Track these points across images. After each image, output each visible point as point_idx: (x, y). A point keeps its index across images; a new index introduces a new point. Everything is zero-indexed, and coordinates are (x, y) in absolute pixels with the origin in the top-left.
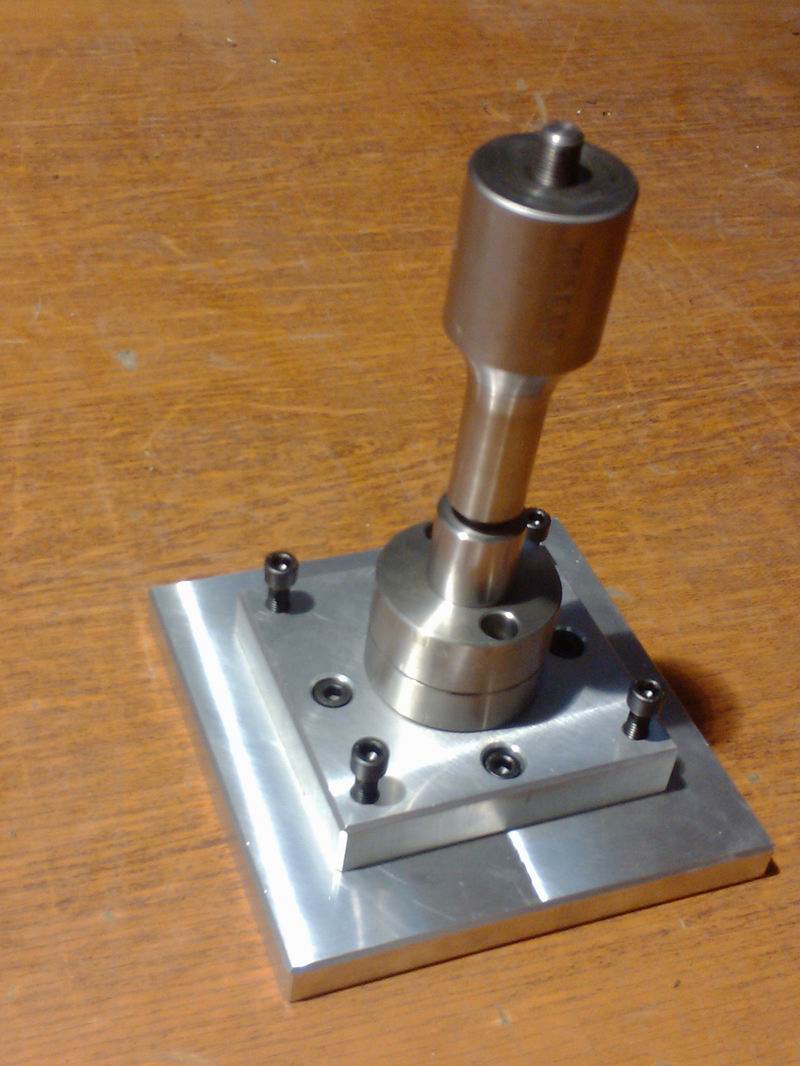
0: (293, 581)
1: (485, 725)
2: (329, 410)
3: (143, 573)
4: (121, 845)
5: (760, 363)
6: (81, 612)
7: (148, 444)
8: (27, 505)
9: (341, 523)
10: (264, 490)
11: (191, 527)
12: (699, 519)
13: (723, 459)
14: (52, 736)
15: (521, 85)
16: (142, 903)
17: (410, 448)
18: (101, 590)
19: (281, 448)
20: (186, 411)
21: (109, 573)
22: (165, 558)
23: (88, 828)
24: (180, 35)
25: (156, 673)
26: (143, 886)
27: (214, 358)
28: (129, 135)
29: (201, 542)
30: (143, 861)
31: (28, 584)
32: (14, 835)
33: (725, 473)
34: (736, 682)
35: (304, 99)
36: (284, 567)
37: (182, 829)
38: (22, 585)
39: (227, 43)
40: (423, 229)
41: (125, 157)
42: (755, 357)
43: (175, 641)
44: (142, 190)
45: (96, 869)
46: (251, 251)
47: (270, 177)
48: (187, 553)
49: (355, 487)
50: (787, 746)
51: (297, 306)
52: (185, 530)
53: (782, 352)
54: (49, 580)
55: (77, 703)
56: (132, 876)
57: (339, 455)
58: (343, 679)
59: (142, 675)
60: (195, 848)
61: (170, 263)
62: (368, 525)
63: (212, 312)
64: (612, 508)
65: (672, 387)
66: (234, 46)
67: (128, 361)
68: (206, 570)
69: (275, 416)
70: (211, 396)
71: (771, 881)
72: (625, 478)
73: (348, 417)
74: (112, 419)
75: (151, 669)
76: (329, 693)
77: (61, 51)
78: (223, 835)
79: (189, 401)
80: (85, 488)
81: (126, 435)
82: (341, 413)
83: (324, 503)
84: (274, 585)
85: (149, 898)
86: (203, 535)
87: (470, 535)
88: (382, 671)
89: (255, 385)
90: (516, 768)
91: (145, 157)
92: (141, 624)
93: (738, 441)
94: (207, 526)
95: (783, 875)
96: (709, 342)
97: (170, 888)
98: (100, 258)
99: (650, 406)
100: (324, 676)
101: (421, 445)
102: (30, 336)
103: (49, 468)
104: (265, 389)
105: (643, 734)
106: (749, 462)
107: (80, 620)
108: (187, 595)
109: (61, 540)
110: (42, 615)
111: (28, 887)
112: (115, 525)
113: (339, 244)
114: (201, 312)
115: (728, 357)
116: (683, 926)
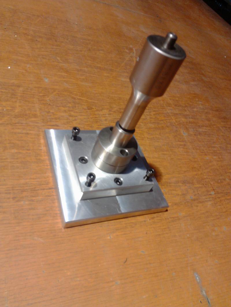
0: (78, 134)
1: (115, 172)
2: (88, 100)
3: (44, 126)
4: (30, 186)
5: (170, 108)
6: (28, 132)
7: (48, 99)
8: (19, 106)
9: (88, 123)
10: (72, 113)
11: (56, 118)
12: (157, 136)
13: (163, 125)
14: (17, 159)
15: (131, 46)
16: (33, 201)
17: (103, 111)
18: (34, 128)
19: (77, 105)
20: (58, 93)
21: (36, 124)
22: (49, 123)
23: (22, 181)
24: (67, 20)
25: (44, 148)
26: (33, 197)
27: (65, 84)
28: (53, 36)
29: (57, 121)
30: (34, 191)
31: (17, 123)
32: (5, 180)
33: (163, 128)
34: (162, 170)
35: (90, 38)
36: (77, 131)
37: (44, 185)
38: (15, 123)
39: (76, 24)
40: (110, 68)
41: (52, 40)
42: (169, 107)
43: (49, 142)
44: (54, 47)
45: (23, 191)
46: (75, 64)
47: (81, 51)
48: (54, 123)
49: (91, 116)
50: (171, 185)
51: (83, 77)
52: (54, 118)
53: (174, 107)
54: (22, 123)
55: (24, 152)
56: (32, 194)
57: (89, 109)
58: (86, 158)
59: (41, 148)
60: (47, 189)
61: (58, 63)
62: (93, 125)
63: (66, 74)
64: (141, 131)
65: (155, 109)
66: (77, 25)
67: (46, 80)
68: (58, 128)
69: (76, 98)
70: (63, 91)
71: (166, 213)
72: (145, 125)
73: (91, 102)
74: (41, 92)
75: (42, 147)
76: (83, 160)
77: (42, 17)
78: (54, 187)
79: (59, 91)
80: (33, 105)
81: (44, 96)
82: (90, 101)
83: (84, 118)
84: (74, 134)
85: (34, 200)
86: (58, 120)
87: (122, 131)
88: (95, 157)
89: (73, 91)
90: (121, 183)
91: (56, 41)
92: (42, 137)
93: (165, 122)
94: (59, 118)
95: (169, 211)
96: (162, 102)
97: (40, 198)
98: (43, 58)
99: (150, 112)
100: (82, 156)
101: (105, 111)
102: (26, 70)
103: (26, 99)
104: (75, 93)
105: (147, 180)
106: (167, 127)
107: (28, 134)
108: (52, 133)
109: (26, 115)
110: (19, 131)
111: (6, 193)
112: (39, 114)
113: (93, 67)
114: (63, 74)
115: (165, 106)
116: (149, 220)
